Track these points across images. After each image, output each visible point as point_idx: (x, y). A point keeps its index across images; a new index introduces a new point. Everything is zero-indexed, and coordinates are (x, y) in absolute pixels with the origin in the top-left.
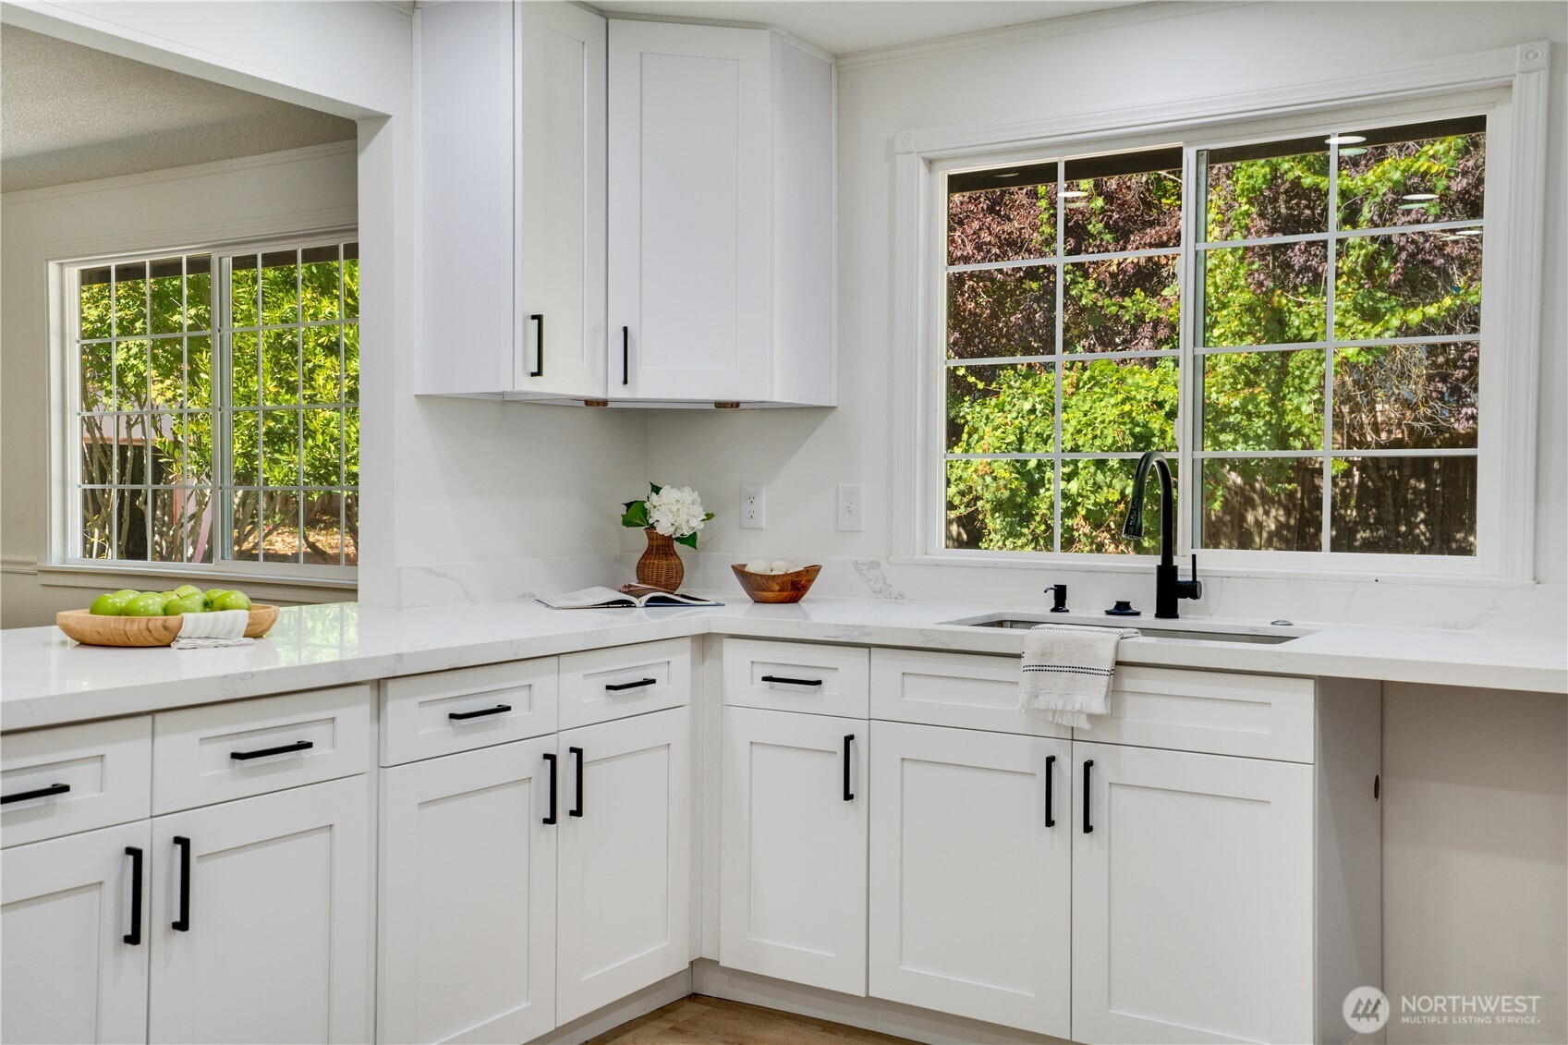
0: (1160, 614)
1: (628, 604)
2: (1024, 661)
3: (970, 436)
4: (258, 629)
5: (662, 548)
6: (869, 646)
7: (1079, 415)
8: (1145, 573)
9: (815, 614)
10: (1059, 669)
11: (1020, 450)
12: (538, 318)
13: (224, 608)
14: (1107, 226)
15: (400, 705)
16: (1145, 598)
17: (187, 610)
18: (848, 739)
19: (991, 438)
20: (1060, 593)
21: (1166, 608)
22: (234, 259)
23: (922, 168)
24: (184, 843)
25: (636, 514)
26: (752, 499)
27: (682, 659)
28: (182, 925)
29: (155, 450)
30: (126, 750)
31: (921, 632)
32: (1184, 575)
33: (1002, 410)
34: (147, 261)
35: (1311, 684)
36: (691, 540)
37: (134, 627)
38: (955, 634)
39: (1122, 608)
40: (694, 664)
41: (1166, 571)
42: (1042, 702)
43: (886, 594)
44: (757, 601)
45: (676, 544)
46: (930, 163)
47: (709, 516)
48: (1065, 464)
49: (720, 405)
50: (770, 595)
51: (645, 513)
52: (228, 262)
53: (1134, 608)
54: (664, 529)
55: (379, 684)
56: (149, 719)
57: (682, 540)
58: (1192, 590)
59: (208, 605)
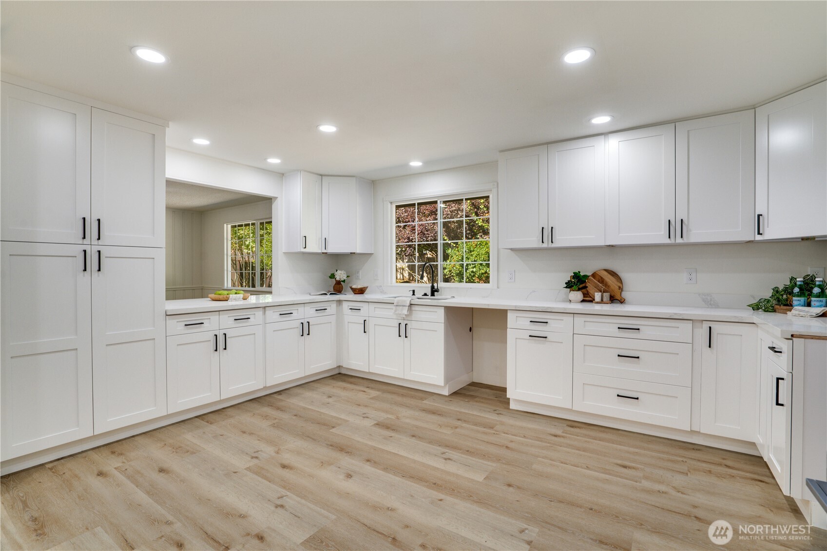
0: (431, 296)
1: (326, 294)
2: (395, 304)
3: (451, 257)
4: (245, 298)
5: (338, 283)
6: (368, 302)
7: (476, 252)
8: (428, 287)
9: (366, 296)
10: (400, 306)
11: (462, 261)
12: (305, 237)
13: (239, 294)
14: (485, 207)
15: (269, 312)
16: (429, 293)
17: (231, 294)
18: (365, 321)
19: (455, 258)
20: (414, 291)
21: (433, 294)
22: (260, 223)
23: (389, 204)
24: (225, 334)
25: (332, 276)
26: (358, 272)
27: (334, 305)
28: (225, 349)
29: (252, 263)
30: (214, 318)
31: (377, 299)
32: (436, 287)
33: (458, 251)
34: (250, 223)
35: (443, 307)
36: (344, 281)
37: (221, 297)
38: (388, 300)
39: (425, 295)
40: (337, 306)
41: (433, 287)
42: (397, 312)
43: (383, 292)
44: (355, 294)
45: (342, 283)
46: (391, 203)
47: (348, 277)
48: (473, 264)
49: (351, 253)
50: (356, 292)
51: (334, 275)
52: (259, 223)
53: (427, 294)
54: (338, 279)
55: (265, 308)
56: (218, 312)
57: (342, 281)
58: (437, 291)
59: (236, 293)
